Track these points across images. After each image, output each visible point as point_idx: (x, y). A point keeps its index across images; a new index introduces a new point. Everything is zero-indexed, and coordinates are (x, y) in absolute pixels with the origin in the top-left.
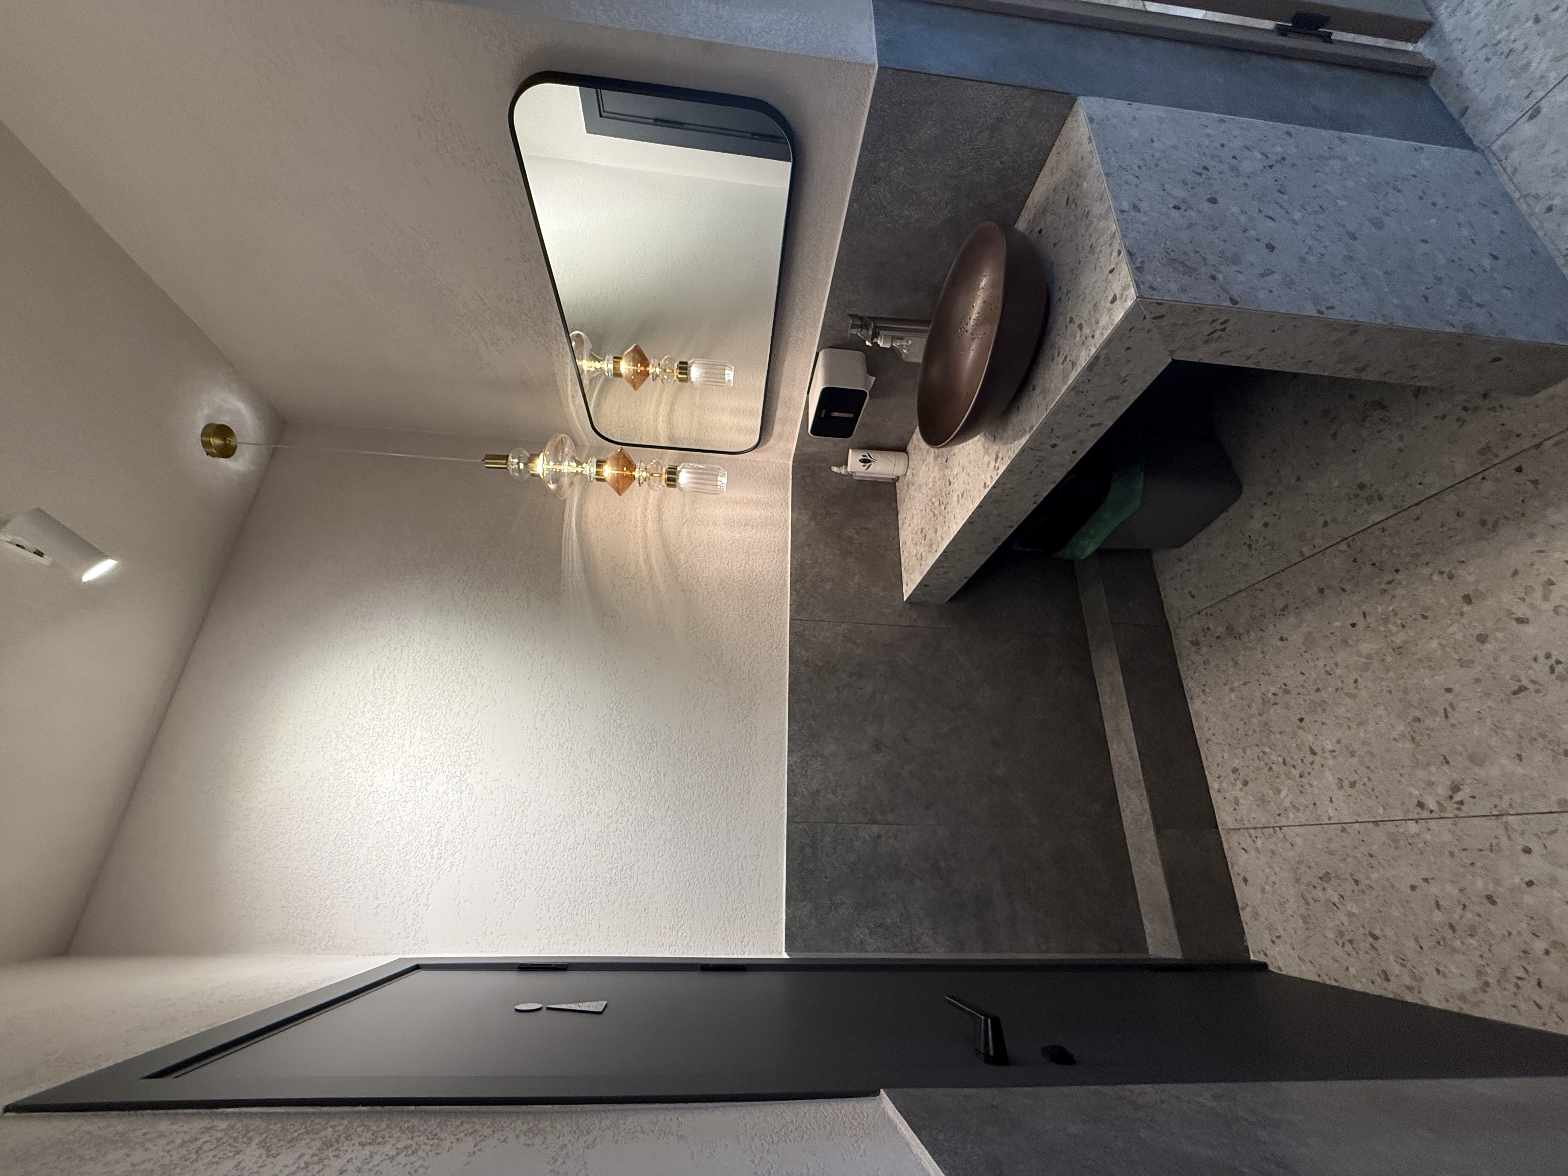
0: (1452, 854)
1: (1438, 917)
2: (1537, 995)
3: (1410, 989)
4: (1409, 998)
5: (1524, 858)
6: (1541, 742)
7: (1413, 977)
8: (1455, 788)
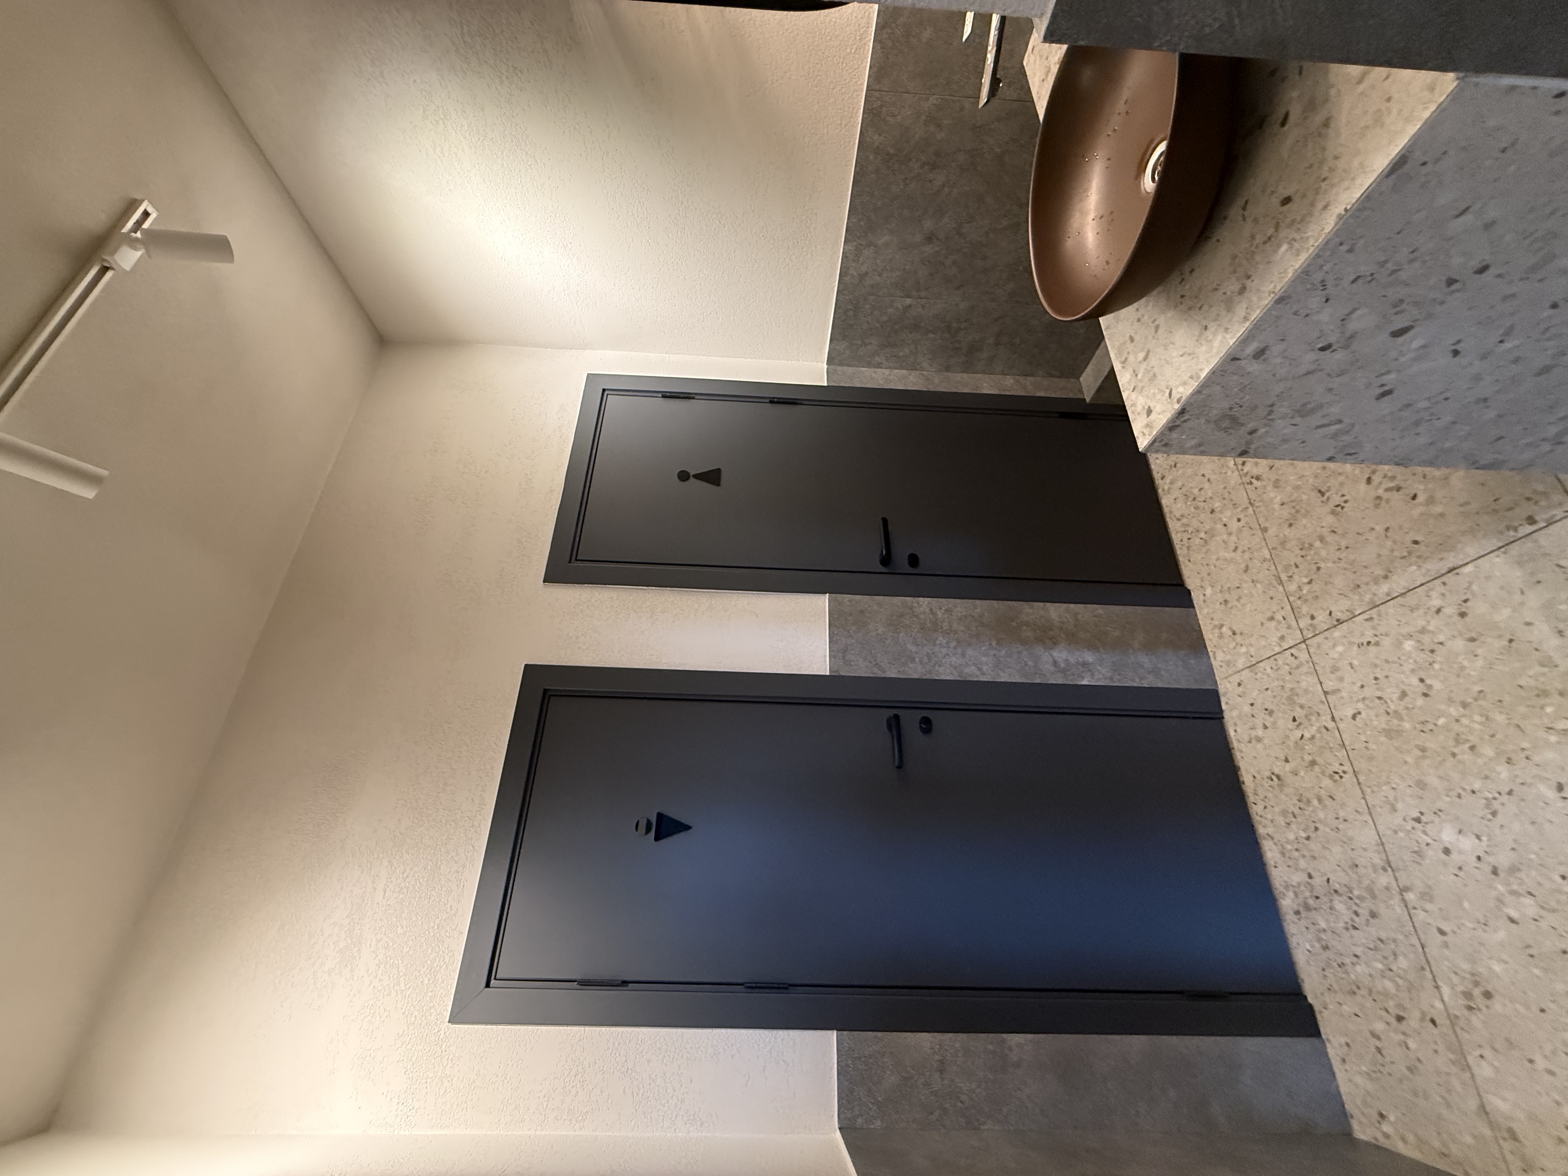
0: (1225, 488)
1: (1196, 491)
2: (1185, 540)
3: (1163, 490)
4: (1160, 491)
5: (1235, 519)
6: (1293, 511)
7: (1169, 489)
8: (1258, 478)
